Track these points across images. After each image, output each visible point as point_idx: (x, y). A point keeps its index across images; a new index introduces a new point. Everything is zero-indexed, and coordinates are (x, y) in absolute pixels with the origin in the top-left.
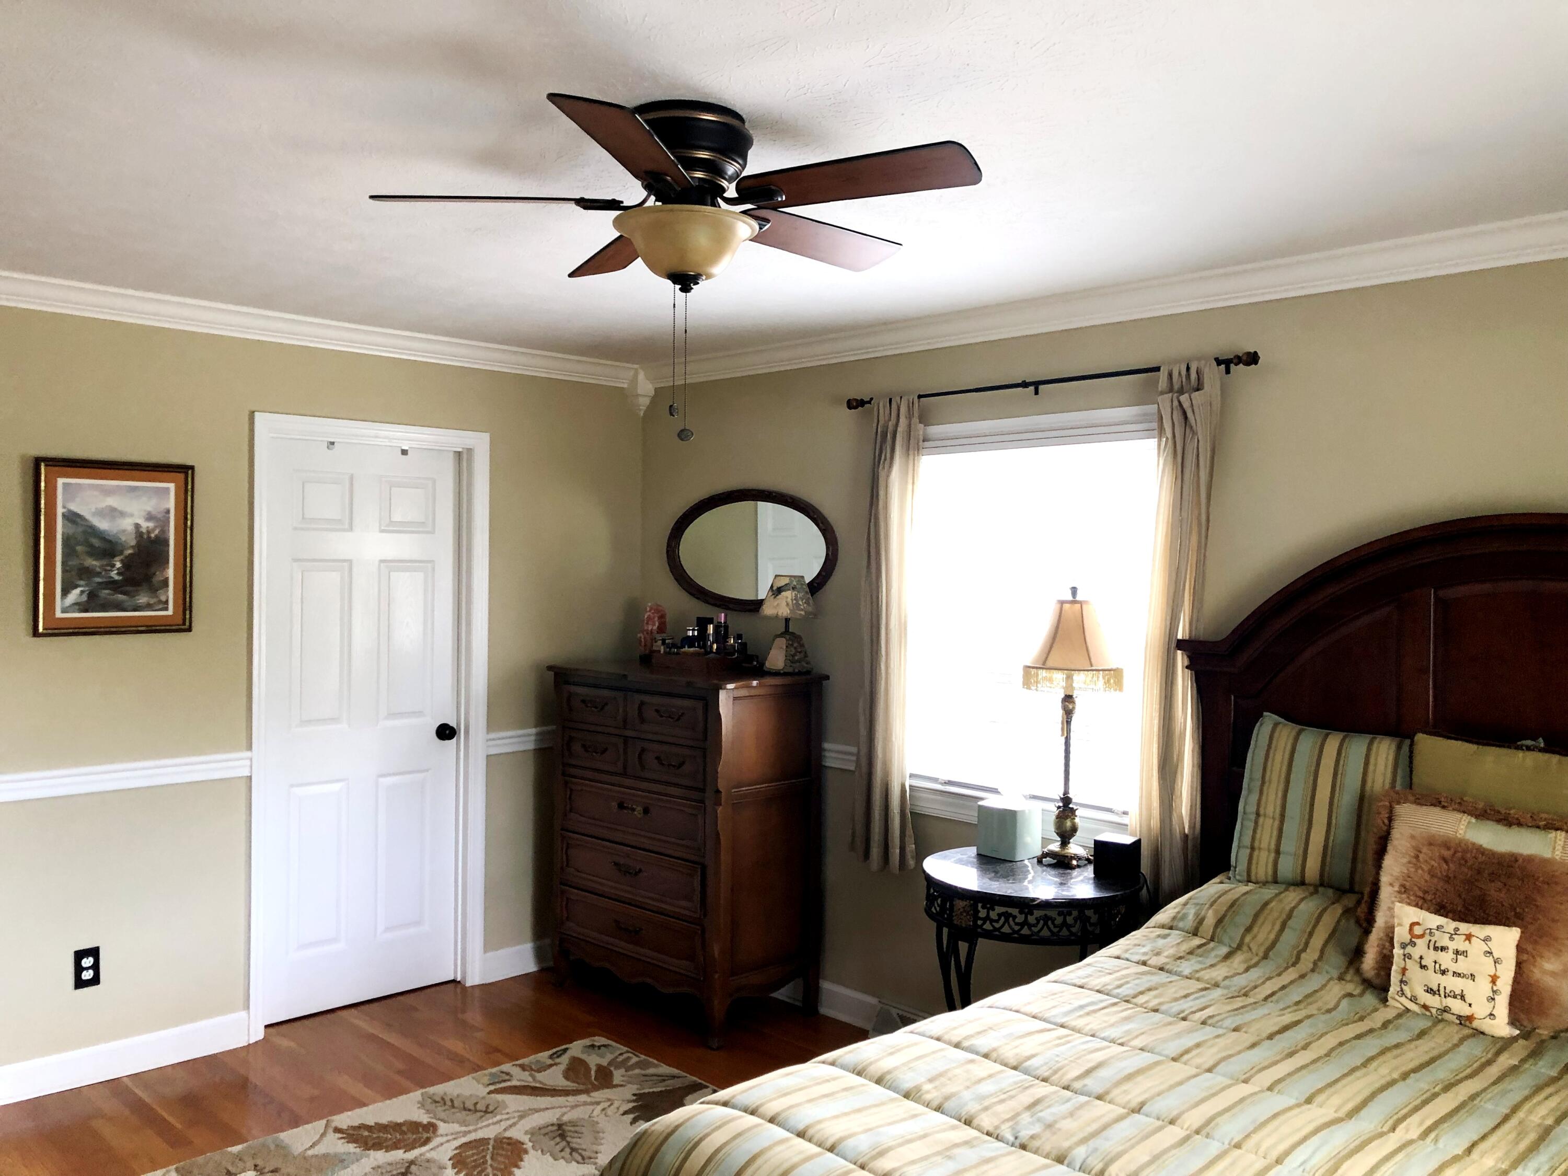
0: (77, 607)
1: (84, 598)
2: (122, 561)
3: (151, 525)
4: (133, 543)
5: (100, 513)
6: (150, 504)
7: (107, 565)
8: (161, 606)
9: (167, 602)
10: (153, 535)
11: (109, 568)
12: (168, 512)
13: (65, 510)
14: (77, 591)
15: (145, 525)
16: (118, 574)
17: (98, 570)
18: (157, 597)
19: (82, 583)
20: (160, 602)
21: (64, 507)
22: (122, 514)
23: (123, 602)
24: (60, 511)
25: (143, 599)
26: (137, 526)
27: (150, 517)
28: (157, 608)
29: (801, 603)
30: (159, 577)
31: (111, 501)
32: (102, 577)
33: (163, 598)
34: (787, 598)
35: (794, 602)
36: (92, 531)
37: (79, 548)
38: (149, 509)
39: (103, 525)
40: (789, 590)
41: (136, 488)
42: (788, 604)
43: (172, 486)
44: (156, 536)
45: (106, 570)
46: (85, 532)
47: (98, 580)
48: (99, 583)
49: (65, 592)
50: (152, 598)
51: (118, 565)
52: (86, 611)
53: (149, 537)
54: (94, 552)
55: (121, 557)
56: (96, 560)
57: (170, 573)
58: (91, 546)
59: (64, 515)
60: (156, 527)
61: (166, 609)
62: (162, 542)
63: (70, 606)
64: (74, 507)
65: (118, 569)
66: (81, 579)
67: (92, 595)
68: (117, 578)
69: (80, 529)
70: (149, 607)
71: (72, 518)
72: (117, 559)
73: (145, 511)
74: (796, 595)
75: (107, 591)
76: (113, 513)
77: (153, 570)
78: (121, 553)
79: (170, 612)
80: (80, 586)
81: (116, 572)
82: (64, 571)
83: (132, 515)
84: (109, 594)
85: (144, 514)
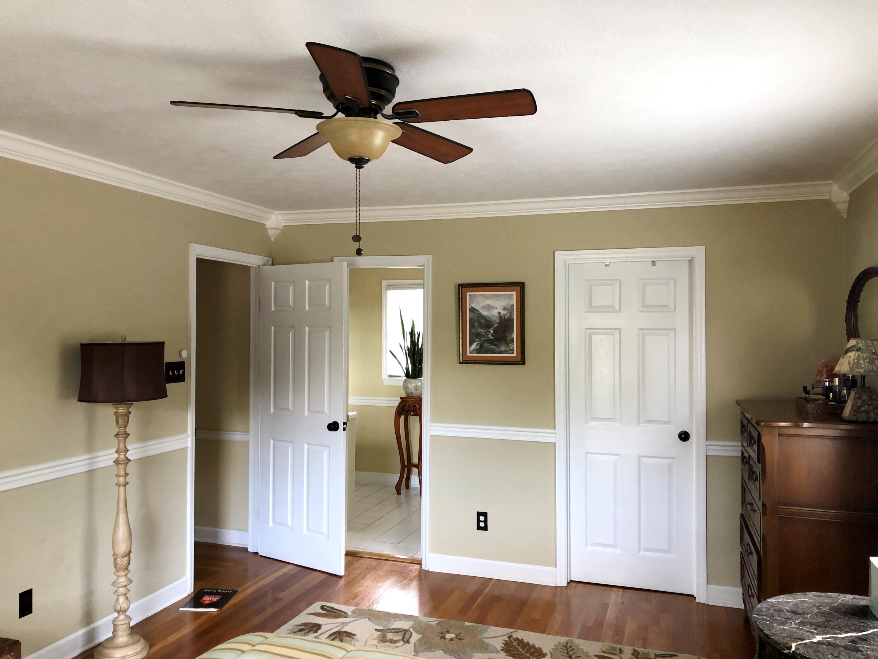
0: (475, 351)
1: (478, 347)
2: (493, 330)
3: (505, 312)
4: (498, 321)
5: (484, 307)
6: (504, 303)
7: (487, 332)
8: (510, 352)
9: (513, 350)
10: (506, 317)
11: (488, 333)
12: (513, 306)
13: (470, 307)
14: (475, 344)
15: (503, 312)
16: (492, 336)
17: (484, 334)
18: (509, 347)
19: (477, 340)
20: (511, 350)
21: (470, 306)
22: (493, 308)
23: (494, 349)
24: (468, 307)
25: (503, 348)
26: (499, 313)
27: (505, 309)
28: (509, 353)
29: (862, 362)
30: (508, 339)
31: (489, 302)
32: (486, 337)
33: (512, 348)
34: (850, 357)
35: (856, 361)
36: (481, 316)
37: (476, 324)
38: (504, 305)
39: (485, 313)
40: (854, 350)
41: (498, 295)
42: (849, 363)
43: (514, 293)
44: (508, 318)
45: (487, 334)
46: (478, 317)
47: (483, 339)
48: (485, 340)
49: (471, 344)
50: (507, 347)
51: (492, 332)
52: (479, 353)
53: (505, 318)
54: (482, 326)
55: (493, 328)
56: (482, 329)
57: (515, 335)
58: (481, 323)
59: (470, 309)
60: (507, 313)
61: (513, 353)
62: (511, 320)
63: (473, 351)
64: (473, 305)
65: (492, 334)
66: (477, 338)
67: (481, 346)
68: (491, 338)
69: (476, 315)
70: (505, 352)
71: (472, 310)
72: (491, 329)
73: (503, 306)
74: (859, 356)
75: (488, 344)
76: (489, 307)
77: (506, 334)
78: (493, 326)
79: (515, 355)
80: (477, 341)
81: (491, 335)
82: (470, 334)
83: (497, 308)
84: (489, 346)
85: (502, 307)
